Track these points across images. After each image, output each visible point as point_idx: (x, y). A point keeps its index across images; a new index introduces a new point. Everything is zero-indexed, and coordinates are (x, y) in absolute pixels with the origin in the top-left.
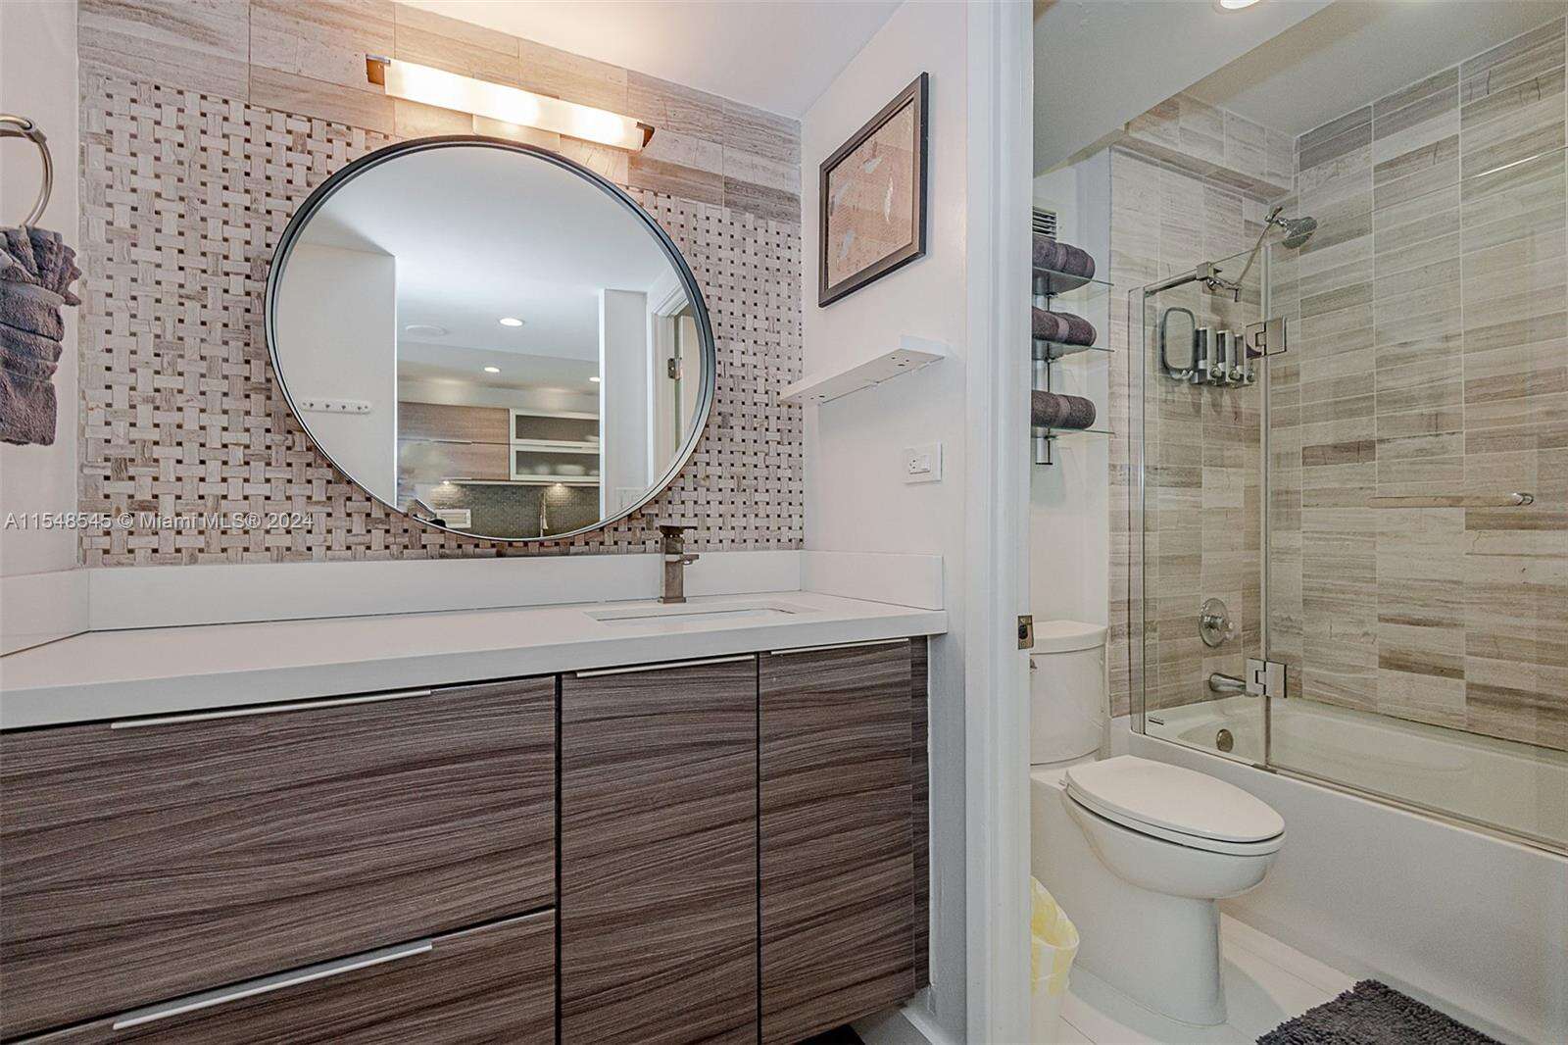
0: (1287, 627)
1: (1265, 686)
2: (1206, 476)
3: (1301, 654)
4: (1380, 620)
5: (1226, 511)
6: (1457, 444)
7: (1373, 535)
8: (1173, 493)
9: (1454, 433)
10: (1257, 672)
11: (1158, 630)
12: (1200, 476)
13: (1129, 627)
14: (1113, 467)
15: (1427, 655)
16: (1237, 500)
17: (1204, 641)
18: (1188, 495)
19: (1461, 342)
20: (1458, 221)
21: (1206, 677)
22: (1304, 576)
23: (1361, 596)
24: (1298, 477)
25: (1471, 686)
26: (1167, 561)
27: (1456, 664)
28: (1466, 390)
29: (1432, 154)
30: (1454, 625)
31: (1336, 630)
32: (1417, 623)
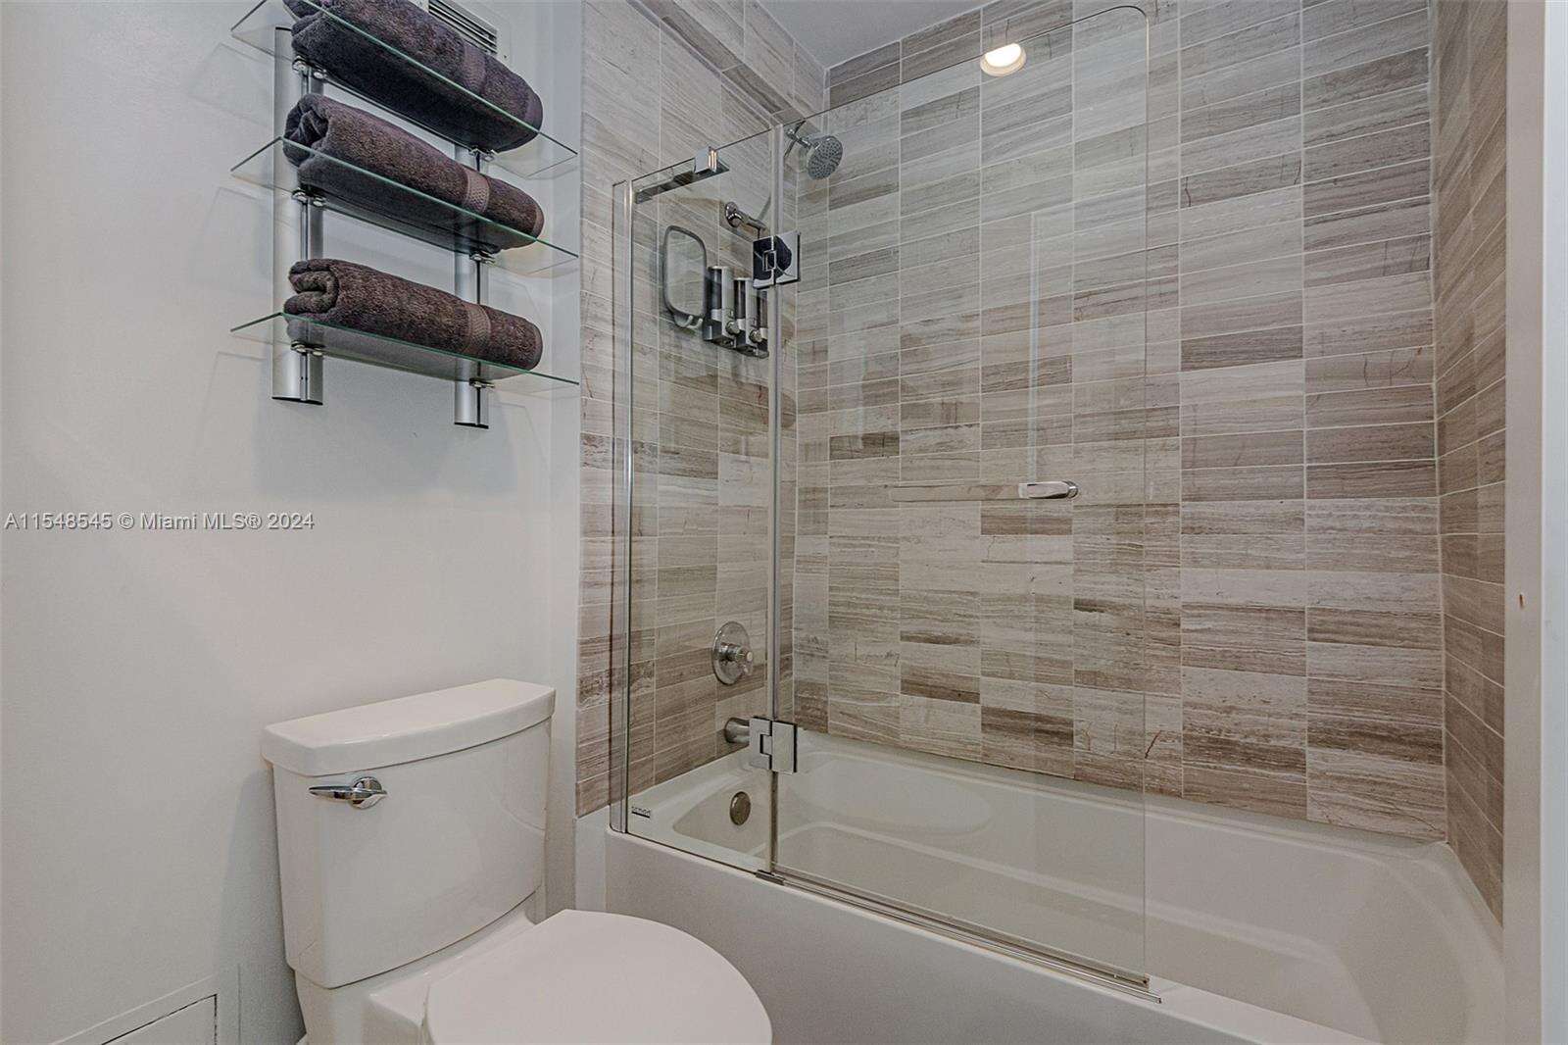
0: (815, 651)
1: (771, 756)
2: (725, 465)
3: (828, 681)
4: (902, 638)
5: (748, 511)
6: (972, 436)
7: (896, 540)
8: (679, 485)
9: (971, 426)
10: (762, 736)
11: (656, 673)
12: (715, 463)
13: (611, 675)
14: (588, 439)
15: (947, 676)
16: (762, 497)
17: (719, 679)
18: (701, 488)
19: (978, 323)
20: (978, 185)
21: (720, 725)
22: (831, 589)
23: (886, 611)
24: (826, 472)
25: (986, 711)
26: (672, 577)
27: (970, 686)
28: (983, 377)
29: (955, 106)
30: (971, 642)
31: (862, 651)
32: (936, 641)
